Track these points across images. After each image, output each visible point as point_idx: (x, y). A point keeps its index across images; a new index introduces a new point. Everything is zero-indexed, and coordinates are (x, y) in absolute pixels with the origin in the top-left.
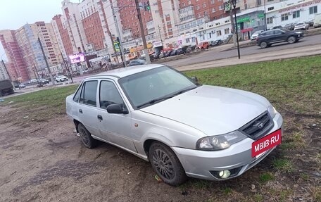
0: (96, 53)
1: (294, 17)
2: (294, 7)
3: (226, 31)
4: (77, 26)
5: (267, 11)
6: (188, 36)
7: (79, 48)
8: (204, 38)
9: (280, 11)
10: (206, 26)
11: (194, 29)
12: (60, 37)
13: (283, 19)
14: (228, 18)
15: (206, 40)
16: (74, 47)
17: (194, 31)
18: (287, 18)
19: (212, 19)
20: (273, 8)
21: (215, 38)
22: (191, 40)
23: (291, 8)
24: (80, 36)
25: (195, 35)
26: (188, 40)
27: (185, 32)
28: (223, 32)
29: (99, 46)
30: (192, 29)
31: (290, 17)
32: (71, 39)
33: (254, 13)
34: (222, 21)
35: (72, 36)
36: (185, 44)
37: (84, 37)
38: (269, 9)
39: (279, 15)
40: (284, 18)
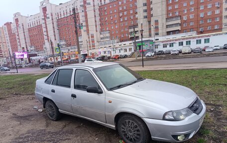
0: (36, 53)
1: (170, 46)
2: (170, 41)
3: (130, 49)
4: (24, 32)
5: (154, 41)
6: (105, 49)
7: (23, 48)
8: (116, 52)
9: (163, 42)
10: (117, 45)
11: (110, 45)
12: (8, 38)
13: (164, 47)
14: (131, 42)
15: (117, 54)
16: (19, 47)
17: (110, 47)
18: (166, 47)
19: (121, 41)
20: (158, 39)
21: (123, 53)
22: (107, 52)
23: (168, 41)
24: (25, 39)
25: (110, 50)
26: (105, 52)
27: (103, 46)
28: (128, 50)
29: (40, 48)
30: (108, 46)
31: (168, 46)
32: (18, 41)
33: (147, 41)
34: (127, 43)
35: (19, 39)
36: (103, 54)
37: (28, 40)
38: (156, 40)
39: (162, 44)
40: (165, 46)
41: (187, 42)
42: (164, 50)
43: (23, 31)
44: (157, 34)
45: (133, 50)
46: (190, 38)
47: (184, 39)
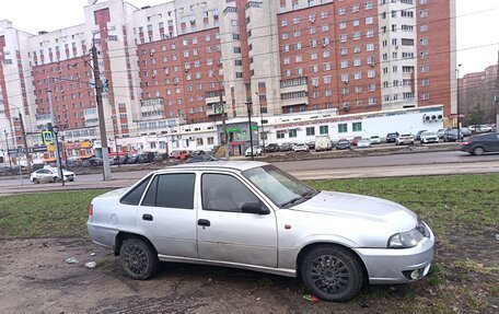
1: (291, 136)
2: (290, 125)
3: (210, 140)
5: (259, 124)
6: (154, 139)
8: (178, 146)
9: (276, 126)
10: (181, 130)
11: (163, 130)
13: (278, 137)
14: (211, 124)
15: (181, 148)
17: (163, 133)
18: (283, 136)
19: (191, 121)
20: (266, 122)
21: (194, 147)
22: (157, 145)
23: (287, 125)
25: (165, 139)
26: (153, 145)
27: (148, 132)
28: (205, 141)
30: (159, 131)
31: (287, 135)
34: (204, 126)
36: (147, 148)
38: (263, 122)
39: (274, 131)
40: (281, 135)
41: (321, 128)
42: (280, 142)
44: (264, 111)
45: (216, 142)
46: (327, 121)
47: (315, 122)
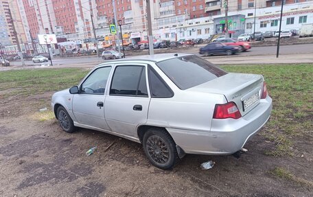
0: (66, 36)
1: (272, 25)
2: (273, 16)
3: (207, 30)
4: (46, 5)
5: (247, 17)
6: (167, 30)
7: (47, 29)
8: (184, 35)
9: (260, 18)
10: (186, 24)
11: (174, 24)
12: (24, 14)
13: (261, 26)
14: (207, 18)
16: (41, 27)
17: (174, 26)
18: (265, 26)
19: (192, 17)
20: (252, 14)
21: (195, 36)
22: (170, 35)
23: (270, 16)
24: (49, 16)
25: (175, 31)
26: (167, 35)
27: (164, 26)
28: (203, 31)
29: (70, 29)
30: (171, 25)
31: (269, 25)
32: (39, 18)
33: (237, 16)
34: (202, 20)
35: (40, 15)
36: (164, 38)
37: (53, 18)
38: (249, 15)
39: (258, 22)
40: (263, 25)
41: (301, 18)
42: (263, 31)
43: (44, 4)
44: (251, 5)
45: (212, 32)
46: (307, 12)
47: (296, 13)
